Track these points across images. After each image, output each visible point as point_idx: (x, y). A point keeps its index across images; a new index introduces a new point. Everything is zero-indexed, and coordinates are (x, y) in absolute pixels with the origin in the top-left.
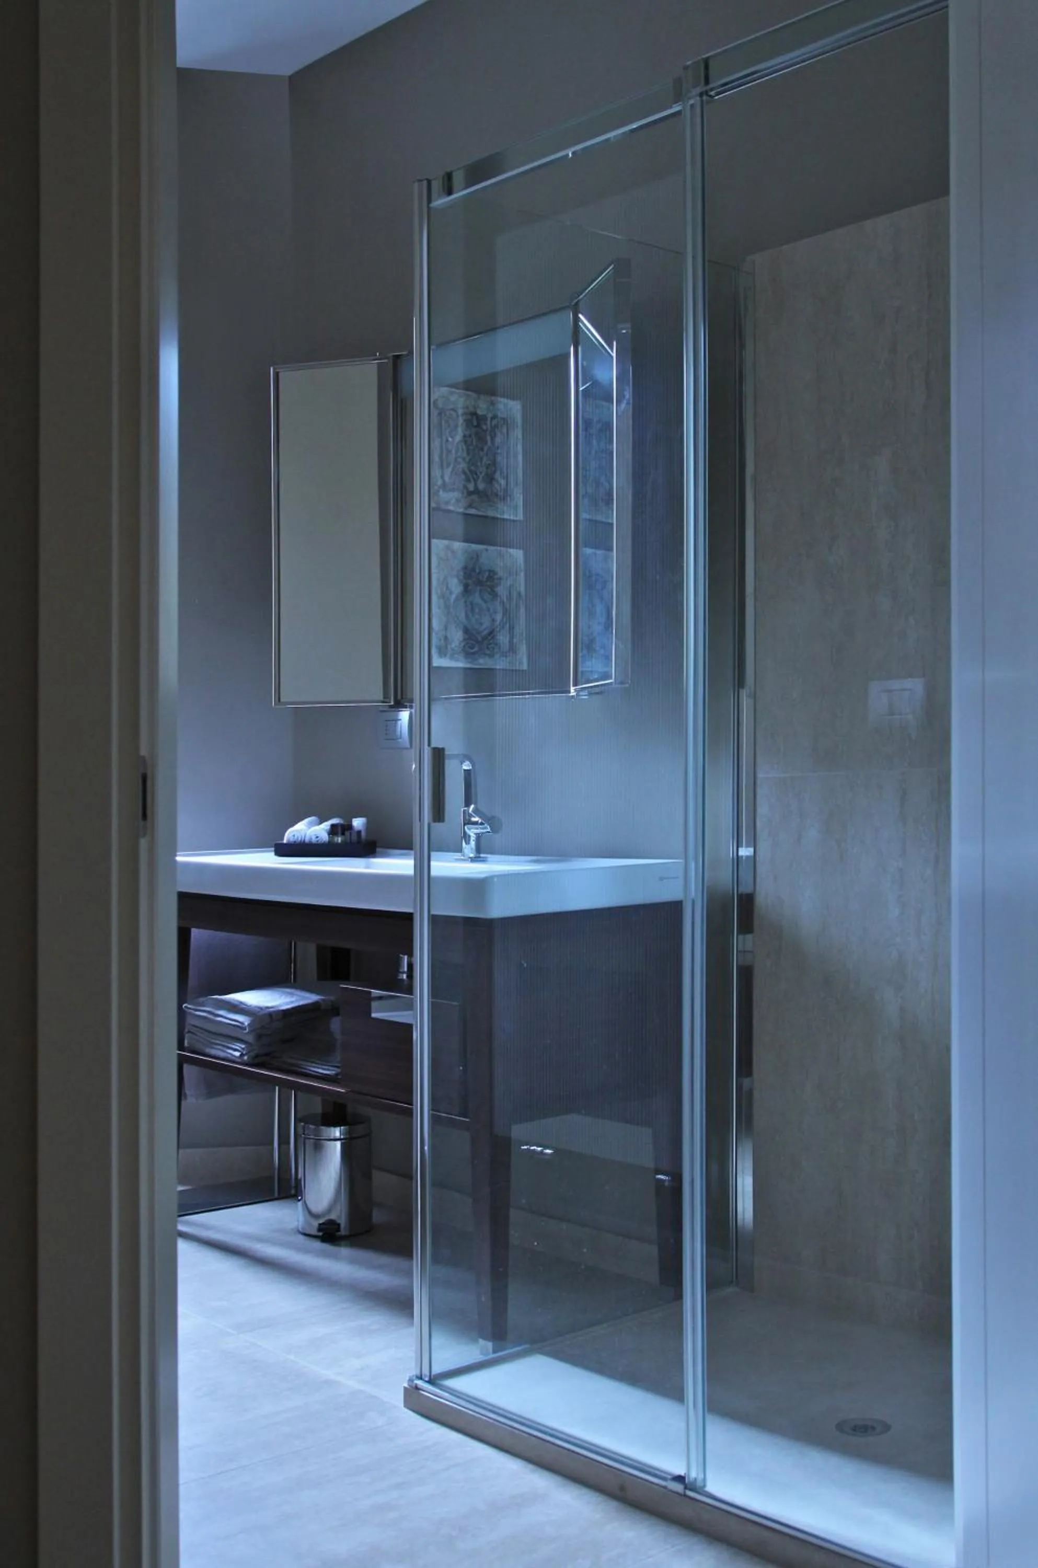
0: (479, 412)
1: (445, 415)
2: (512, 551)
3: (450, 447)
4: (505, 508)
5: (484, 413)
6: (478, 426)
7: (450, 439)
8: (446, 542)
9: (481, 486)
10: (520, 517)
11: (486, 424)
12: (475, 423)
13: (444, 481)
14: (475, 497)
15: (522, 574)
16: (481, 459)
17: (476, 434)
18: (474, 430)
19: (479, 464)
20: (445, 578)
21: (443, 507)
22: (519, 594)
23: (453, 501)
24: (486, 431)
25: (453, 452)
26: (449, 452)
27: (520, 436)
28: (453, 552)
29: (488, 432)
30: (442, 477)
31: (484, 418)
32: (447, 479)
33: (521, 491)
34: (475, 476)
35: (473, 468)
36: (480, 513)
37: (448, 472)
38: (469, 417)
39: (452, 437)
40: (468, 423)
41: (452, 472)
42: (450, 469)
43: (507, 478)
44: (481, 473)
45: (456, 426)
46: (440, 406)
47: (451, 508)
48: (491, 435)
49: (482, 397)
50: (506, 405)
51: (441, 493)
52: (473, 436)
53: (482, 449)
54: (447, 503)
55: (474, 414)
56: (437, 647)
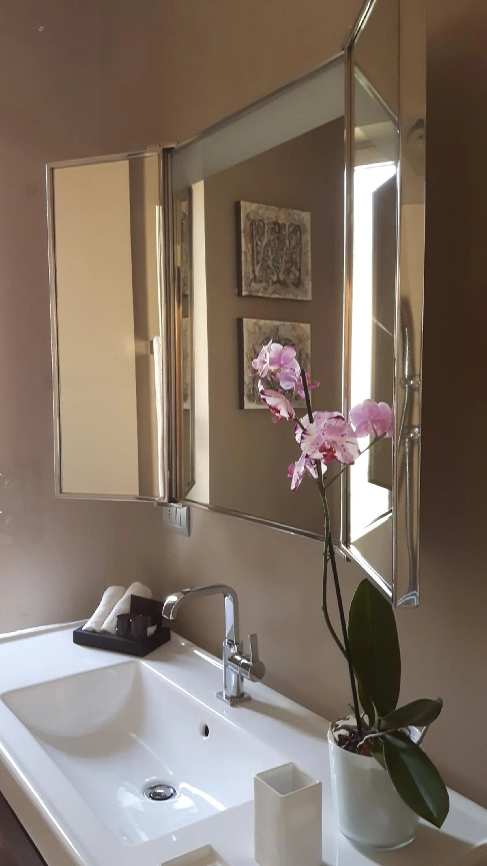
0: (280, 222)
1: (255, 224)
2: (303, 325)
3: (259, 249)
4: (299, 292)
5: (284, 222)
6: (279, 232)
7: (259, 243)
8: (254, 320)
9: (282, 277)
10: (309, 298)
11: (285, 230)
12: (277, 230)
13: (255, 275)
14: (278, 286)
15: (309, 341)
16: (282, 257)
17: (278, 238)
18: (276, 235)
19: (280, 260)
20: (253, 346)
21: (254, 294)
22: (307, 355)
23: (262, 289)
24: (285, 236)
25: (262, 253)
26: (258, 253)
27: (309, 238)
28: (260, 328)
29: (287, 237)
30: (254, 271)
31: (284, 226)
32: (257, 273)
33: (310, 279)
34: (278, 270)
35: (276, 264)
36: (281, 297)
37: (257, 268)
38: (273, 226)
39: (260, 241)
40: (273, 230)
41: (261, 268)
42: (259, 265)
43: (299, 270)
44: (282, 267)
45: (263, 233)
46: (252, 218)
47: (260, 294)
48: (288, 239)
49: (282, 209)
50: (299, 216)
51: (253, 284)
52: (276, 241)
53: (282, 250)
54: (257, 291)
55: (276, 223)
56: (247, 396)
